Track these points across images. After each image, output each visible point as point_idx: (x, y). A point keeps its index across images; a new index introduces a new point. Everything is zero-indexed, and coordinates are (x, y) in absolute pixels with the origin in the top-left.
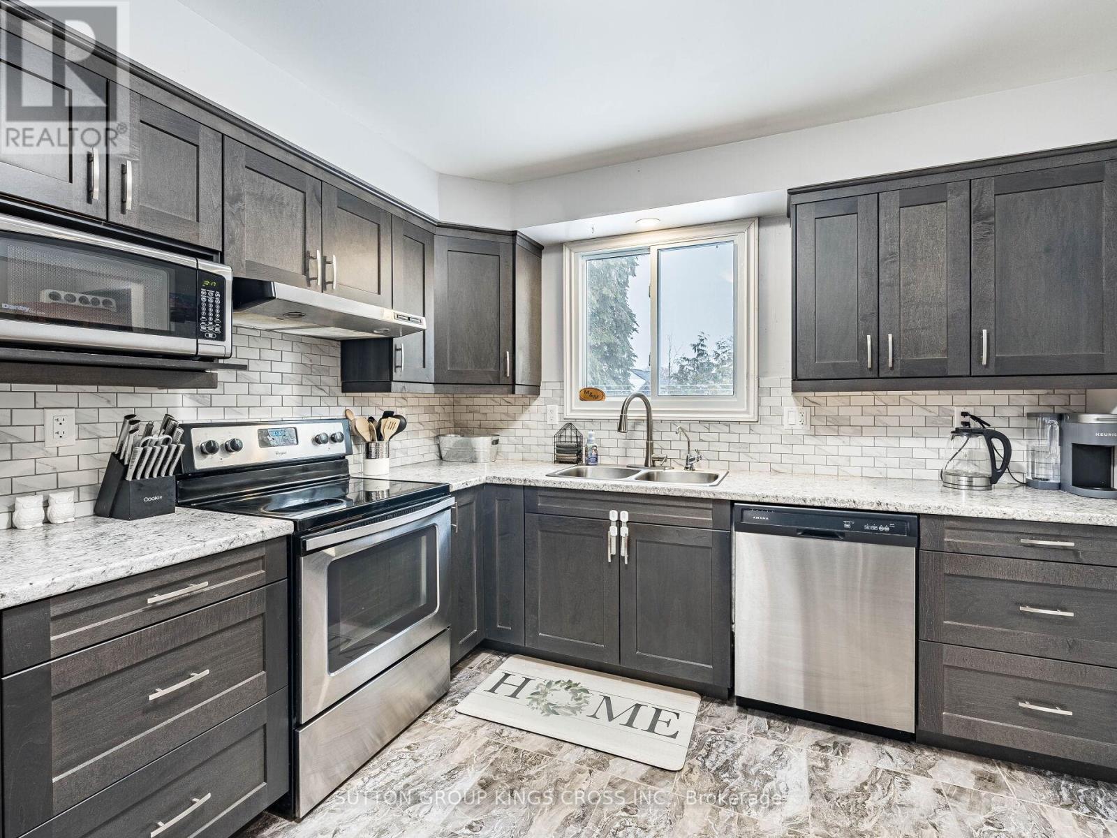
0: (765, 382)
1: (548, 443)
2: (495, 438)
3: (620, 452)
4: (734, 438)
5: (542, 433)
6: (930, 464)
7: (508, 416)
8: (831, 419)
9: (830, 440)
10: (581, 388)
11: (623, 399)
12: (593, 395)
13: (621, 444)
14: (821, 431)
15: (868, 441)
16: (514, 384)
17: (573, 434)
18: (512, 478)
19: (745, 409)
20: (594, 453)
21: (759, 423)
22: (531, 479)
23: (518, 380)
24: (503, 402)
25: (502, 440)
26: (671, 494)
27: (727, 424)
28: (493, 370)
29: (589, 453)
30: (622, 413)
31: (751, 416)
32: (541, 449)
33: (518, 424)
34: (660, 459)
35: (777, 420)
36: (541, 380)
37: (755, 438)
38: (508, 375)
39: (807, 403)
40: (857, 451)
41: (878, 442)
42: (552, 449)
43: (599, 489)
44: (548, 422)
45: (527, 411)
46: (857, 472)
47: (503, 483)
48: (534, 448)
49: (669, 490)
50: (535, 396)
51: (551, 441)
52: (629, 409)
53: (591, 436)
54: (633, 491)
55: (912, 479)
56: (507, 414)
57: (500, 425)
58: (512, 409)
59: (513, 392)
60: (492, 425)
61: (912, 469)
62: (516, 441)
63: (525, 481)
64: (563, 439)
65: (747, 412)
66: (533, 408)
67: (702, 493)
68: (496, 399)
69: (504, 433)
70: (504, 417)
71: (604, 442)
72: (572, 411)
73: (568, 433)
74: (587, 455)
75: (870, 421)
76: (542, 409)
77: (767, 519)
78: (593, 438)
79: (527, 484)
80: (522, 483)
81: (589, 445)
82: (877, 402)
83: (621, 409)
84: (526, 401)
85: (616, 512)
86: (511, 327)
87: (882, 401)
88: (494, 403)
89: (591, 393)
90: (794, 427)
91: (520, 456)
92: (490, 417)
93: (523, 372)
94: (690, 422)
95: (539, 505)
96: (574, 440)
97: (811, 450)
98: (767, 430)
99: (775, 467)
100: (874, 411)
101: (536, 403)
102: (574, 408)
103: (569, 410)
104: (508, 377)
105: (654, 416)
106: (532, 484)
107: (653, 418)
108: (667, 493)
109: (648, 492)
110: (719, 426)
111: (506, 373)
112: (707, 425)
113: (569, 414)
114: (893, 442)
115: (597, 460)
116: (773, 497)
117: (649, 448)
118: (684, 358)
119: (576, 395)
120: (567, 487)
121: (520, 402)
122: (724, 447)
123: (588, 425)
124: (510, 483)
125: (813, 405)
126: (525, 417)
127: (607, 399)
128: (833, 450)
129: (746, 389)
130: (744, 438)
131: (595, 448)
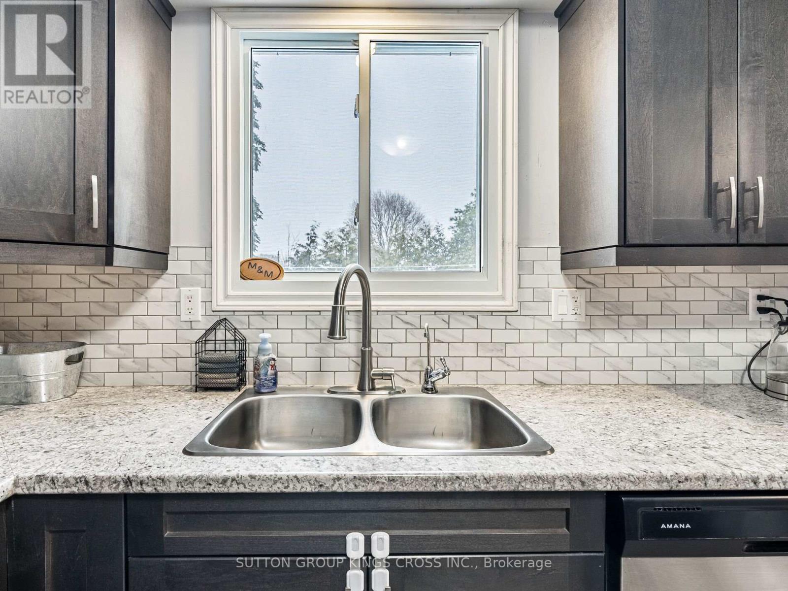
0: (527, 254)
1: (182, 354)
2: (75, 351)
3: (310, 364)
4: (484, 336)
5: (171, 337)
6: (723, 363)
7: (104, 307)
8: (609, 306)
9: (609, 336)
10: (242, 259)
11: (336, 278)
12: (263, 270)
13: (312, 350)
14: (599, 323)
15: (653, 336)
16: (110, 244)
17: (230, 336)
18: (91, 479)
19: (499, 293)
20: (270, 372)
21: (518, 313)
22: (144, 474)
23: (121, 238)
24: (94, 283)
25: (91, 351)
26: (492, 489)
27: (475, 314)
28: (58, 212)
29: (262, 372)
30: (336, 302)
31: (508, 303)
32: (171, 364)
33: (126, 322)
34: (383, 376)
35: (542, 309)
36: (169, 243)
37: (512, 336)
38: (96, 225)
39: (581, 283)
40: (640, 349)
41: (666, 337)
42: (190, 364)
43: (323, 490)
44: (184, 317)
45: (142, 299)
46: (641, 378)
47: (66, 491)
48: (156, 364)
49: (487, 480)
50: (158, 272)
51: (187, 351)
52: (347, 293)
53: (264, 341)
54: (405, 489)
55: (704, 384)
56: (103, 303)
57: (87, 323)
58: (112, 295)
59: (109, 262)
60: (71, 323)
61: (704, 371)
62: (121, 353)
63: (128, 481)
64: (210, 346)
65: (503, 297)
66: (153, 293)
67: (557, 482)
68: (78, 277)
69: (97, 338)
70: (96, 310)
71: (284, 349)
72: (227, 297)
73: (220, 334)
74: (257, 376)
75: (655, 307)
76: (172, 295)
77: (688, 526)
78: (268, 346)
79: (135, 489)
80: (121, 489)
81: (262, 358)
82: (665, 283)
83: (333, 293)
84: (142, 280)
85: (360, 536)
86: (103, 128)
87: (671, 282)
88: (77, 285)
89: (260, 268)
90: (565, 318)
91: (128, 379)
92: (67, 309)
93: (132, 223)
94: (421, 313)
95: (167, 534)
96: (231, 346)
97: (584, 350)
98: (528, 323)
99: (539, 376)
100: (661, 294)
101: (160, 283)
102: (231, 292)
103: (221, 295)
104: (95, 230)
105: (375, 304)
106: (148, 490)
107: (373, 308)
108: (483, 487)
109: (441, 488)
110: (463, 318)
111: (90, 220)
112: (446, 318)
113: (221, 303)
114: (681, 336)
115: (275, 384)
116: (698, 479)
117: (365, 359)
118: (300, 245)
119: (234, 271)
120: (242, 489)
121: (126, 282)
122: (471, 350)
123: (256, 321)
124: (85, 490)
125: (590, 286)
126: (139, 308)
127: (286, 278)
128: (612, 349)
129: (500, 264)
130: (498, 336)
131: (272, 362)
